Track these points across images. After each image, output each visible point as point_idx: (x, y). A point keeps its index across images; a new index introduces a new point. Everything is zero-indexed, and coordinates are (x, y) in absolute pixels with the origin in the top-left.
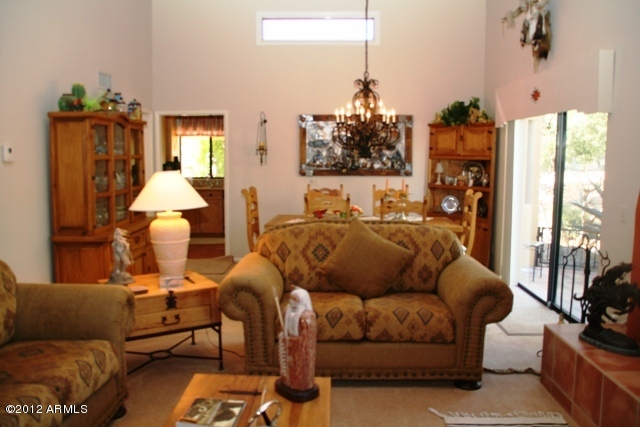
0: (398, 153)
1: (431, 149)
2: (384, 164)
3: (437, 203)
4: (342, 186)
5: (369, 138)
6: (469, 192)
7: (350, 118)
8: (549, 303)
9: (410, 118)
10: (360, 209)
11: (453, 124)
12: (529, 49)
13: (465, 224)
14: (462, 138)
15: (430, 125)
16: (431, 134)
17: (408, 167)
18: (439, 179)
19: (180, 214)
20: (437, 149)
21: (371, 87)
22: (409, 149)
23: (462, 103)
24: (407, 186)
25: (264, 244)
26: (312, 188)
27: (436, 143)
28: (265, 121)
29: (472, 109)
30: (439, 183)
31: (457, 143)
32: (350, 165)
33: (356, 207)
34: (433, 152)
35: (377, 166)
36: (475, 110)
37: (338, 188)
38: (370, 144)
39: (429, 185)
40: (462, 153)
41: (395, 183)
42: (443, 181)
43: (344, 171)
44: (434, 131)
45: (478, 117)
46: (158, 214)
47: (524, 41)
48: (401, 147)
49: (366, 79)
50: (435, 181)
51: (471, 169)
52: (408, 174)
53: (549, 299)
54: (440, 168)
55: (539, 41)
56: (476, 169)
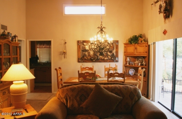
0: (113, 54)
1: (125, 52)
2: (108, 58)
3: (127, 72)
4: (93, 66)
5: (102, 49)
6: (140, 68)
7: (96, 41)
8: (172, 111)
9: (117, 42)
10: (100, 75)
11: (133, 43)
12: (162, 15)
13: (138, 80)
14: (136, 48)
15: (124, 44)
16: (125, 47)
17: (117, 59)
18: (128, 63)
19: (23, 82)
20: (127, 52)
21: (103, 29)
22: (117, 52)
23: (136, 36)
24: (117, 66)
25: (59, 94)
26: (82, 67)
27: (127, 50)
28: (66, 43)
29: (139, 38)
30: (128, 64)
31: (134, 50)
32: (96, 58)
33: (98, 75)
34: (126, 53)
35: (105, 59)
36: (141, 38)
37: (92, 67)
38: (103, 51)
39: (124, 65)
40: (136, 54)
41: (113, 65)
42: (129, 64)
43: (94, 60)
44: (126, 46)
45: (142, 41)
46: (14, 82)
47: (160, 12)
48: (114, 51)
49: (101, 27)
50: (127, 64)
51: (139, 59)
52: (117, 61)
53: (172, 109)
54: (128, 59)
55: (166, 12)
56: (141, 59)
